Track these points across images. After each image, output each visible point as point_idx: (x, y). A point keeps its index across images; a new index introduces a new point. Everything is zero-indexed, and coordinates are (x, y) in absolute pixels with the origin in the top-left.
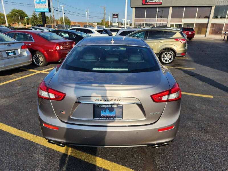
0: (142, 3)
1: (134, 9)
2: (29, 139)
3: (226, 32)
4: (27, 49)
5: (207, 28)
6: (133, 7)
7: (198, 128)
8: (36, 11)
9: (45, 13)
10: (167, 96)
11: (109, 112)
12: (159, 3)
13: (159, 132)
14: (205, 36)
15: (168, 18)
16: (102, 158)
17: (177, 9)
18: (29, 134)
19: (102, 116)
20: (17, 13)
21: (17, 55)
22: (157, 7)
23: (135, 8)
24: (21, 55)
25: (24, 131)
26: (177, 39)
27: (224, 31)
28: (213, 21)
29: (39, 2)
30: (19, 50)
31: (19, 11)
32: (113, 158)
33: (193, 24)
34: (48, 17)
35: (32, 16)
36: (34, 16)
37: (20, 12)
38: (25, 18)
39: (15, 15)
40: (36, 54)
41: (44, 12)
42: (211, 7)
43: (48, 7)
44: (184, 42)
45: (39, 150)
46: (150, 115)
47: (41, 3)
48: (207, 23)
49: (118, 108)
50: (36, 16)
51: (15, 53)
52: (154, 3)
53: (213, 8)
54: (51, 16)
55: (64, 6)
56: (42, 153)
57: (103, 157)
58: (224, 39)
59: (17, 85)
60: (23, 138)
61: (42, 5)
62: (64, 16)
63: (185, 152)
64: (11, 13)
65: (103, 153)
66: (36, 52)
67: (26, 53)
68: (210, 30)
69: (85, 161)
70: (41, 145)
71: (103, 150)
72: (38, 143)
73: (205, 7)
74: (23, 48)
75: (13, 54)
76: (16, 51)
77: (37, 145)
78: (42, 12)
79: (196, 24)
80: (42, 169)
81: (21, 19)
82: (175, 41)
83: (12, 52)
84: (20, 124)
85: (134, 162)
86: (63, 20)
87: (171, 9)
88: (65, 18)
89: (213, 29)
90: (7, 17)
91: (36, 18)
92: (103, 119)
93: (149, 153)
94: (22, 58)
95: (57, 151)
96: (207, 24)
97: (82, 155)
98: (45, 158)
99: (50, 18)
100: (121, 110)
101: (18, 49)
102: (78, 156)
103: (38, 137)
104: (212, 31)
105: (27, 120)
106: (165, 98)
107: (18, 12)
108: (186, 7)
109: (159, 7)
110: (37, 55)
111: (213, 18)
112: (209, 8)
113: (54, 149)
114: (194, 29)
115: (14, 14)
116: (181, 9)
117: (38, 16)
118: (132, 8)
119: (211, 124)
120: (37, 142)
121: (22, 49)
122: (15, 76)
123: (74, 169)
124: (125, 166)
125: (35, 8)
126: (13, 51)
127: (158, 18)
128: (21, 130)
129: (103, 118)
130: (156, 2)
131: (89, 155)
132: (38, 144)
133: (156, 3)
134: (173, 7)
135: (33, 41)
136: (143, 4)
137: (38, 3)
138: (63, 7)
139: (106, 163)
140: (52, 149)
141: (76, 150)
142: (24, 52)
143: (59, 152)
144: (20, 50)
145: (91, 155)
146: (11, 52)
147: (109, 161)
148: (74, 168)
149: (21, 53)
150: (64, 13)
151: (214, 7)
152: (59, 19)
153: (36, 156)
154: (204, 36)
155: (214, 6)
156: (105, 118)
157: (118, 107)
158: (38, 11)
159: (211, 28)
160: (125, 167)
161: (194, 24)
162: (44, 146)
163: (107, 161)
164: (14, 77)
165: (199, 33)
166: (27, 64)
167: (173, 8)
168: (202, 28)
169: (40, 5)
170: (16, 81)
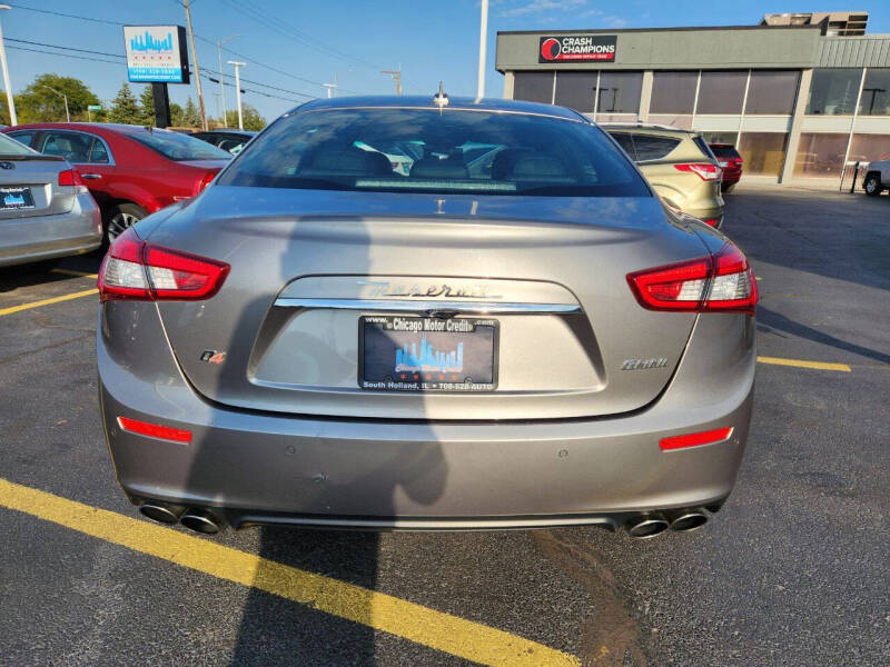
0: (541, 55)
1: (510, 77)
2: (61, 522)
3: (858, 164)
4: (84, 190)
5: (785, 148)
6: (508, 71)
7: (808, 477)
8: (133, 77)
9: (168, 85)
10: (699, 281)
11: (434, 354)
12: (605, 56)
13: (666, 451)
14: (780, 182)
15: (637, 112)
16: (393, 595)
17: (673, 78)
18: (61, 501)
19: (402, 372)
20: (58, 89)
21: (39, 206)
22: (595, 72)
23: (516, 72)
24: (56, 210)
25: (43, 489)
26: (683, 166)
27: (850, 159)
28: (807, 123)
29: (145, 44)
30: (48, 189)
31: (66, 85)
32: (446, 596)
33: (733, 135)
34: (178, 110)
35: (118, 101)
36: (125, 104)
37: (70, 86)
38: (90, 107)
39: (51, 97)
40: (120, 212)
41: (164, 84)
42: (800, 70)
43: (177, 65)
44: (713, 175)
45: (104, 562)
46: (624, 369)
47: (154, 48)
48: (785, 131)
49: (474, 337)
50: (132, 101)
51: (29, 200)
52: (585, 57)
53: (807, 77)
54: (190, 104)
55: (244, 64)
56: (114, 577)
57: (399, 592)
58: (852, 190)
59: (31, 323)
60: (35, 518)
61: (157, 58)
62: (243, 104)
63: (769, 570)
64: (35, 88)
65: (398, 573)
66: (122, 206)
67: (77, 203)
68: (798, 158)
69: (318, 607)
70: (111, 545)
71: (399, 561)
72: (101, 536)
73: (778, 73)
74: (66, 179)
75: (20, 201)
76: (34, 191)
77: (95, 542)
78: (154, 83)
79: (743, 134)
80: (107, 642)
81: (72, 113)
82: (676, 170)
83: (16, 195)
84: (24, 462)
85: (542, 612)
86: (237, 119)
87: (648, 78)
88: (246, 113)
89: (807, 156)
90: (16, 105)
91: (134, 111)
92: (406, 386)
93: (607, 575)
94: (59, 221)
95: (183, 569)
96: (787, 136)
97: (299, 582)
98: (126, 597)
99: (185, 112)
100: (489, 344)
101: (44, 184)
102: (284, 587)
103: (100, 510)
104: (803, 163)
105: (57, 448)
106: (690, 292)
107: (61, 85)
108: (705, 71)
109: (603, 71)
110: (125, 216)
111: (806, 114)
112: (792, 77)
113: (173, 560)
114: (737, 148)
115: (43, 94)
116: (684, 79)
117: (139, 104)
118: (503, 72)
119: (859, 462)
120: (93, 534)
121: (61, 184)
122: (29, 294)
123: (263, 643)
124: (502, 628)
125: (130, 65)
126: (20, 190)
127: (599, 111)
128: (27, 485)
129: (405, 382)
130: (592, 52)
131: (333, 582)
132: (101, 541)
133: (594, 56)
134: (656, 71)
135: (112, 162)
136: (542, 60)
137: (142, 48)
138: (237, 68)
139: (411, 615)
140: (163, 561)
141: (274, 563)
142: (68, 196)
143: (194, 571)
144: (54, 191)
145: (341, 584)
146: (12, 194)
147: (429, 606)
148: (263, 637)
149: (55, 200)
150: (243, 91)
151: (810, 72)
152: (221, 116)
153: (85, 588)
154: (776, 178)
155: (808, 69)
156: (412, 383)
157: (475, 328)
158: (141, 77)
159: (801, 149)
160: (500, 632)
161: (736, 134)
162: (128, 549)
163: (416, 607)
164: (23, 297)
165: (758, 167)
166: (81, 248)
167: (658, 74)
168: (768, 147)
169: (148, 56)
170: (28, 310)
